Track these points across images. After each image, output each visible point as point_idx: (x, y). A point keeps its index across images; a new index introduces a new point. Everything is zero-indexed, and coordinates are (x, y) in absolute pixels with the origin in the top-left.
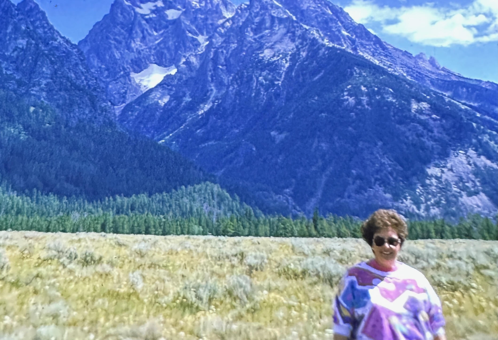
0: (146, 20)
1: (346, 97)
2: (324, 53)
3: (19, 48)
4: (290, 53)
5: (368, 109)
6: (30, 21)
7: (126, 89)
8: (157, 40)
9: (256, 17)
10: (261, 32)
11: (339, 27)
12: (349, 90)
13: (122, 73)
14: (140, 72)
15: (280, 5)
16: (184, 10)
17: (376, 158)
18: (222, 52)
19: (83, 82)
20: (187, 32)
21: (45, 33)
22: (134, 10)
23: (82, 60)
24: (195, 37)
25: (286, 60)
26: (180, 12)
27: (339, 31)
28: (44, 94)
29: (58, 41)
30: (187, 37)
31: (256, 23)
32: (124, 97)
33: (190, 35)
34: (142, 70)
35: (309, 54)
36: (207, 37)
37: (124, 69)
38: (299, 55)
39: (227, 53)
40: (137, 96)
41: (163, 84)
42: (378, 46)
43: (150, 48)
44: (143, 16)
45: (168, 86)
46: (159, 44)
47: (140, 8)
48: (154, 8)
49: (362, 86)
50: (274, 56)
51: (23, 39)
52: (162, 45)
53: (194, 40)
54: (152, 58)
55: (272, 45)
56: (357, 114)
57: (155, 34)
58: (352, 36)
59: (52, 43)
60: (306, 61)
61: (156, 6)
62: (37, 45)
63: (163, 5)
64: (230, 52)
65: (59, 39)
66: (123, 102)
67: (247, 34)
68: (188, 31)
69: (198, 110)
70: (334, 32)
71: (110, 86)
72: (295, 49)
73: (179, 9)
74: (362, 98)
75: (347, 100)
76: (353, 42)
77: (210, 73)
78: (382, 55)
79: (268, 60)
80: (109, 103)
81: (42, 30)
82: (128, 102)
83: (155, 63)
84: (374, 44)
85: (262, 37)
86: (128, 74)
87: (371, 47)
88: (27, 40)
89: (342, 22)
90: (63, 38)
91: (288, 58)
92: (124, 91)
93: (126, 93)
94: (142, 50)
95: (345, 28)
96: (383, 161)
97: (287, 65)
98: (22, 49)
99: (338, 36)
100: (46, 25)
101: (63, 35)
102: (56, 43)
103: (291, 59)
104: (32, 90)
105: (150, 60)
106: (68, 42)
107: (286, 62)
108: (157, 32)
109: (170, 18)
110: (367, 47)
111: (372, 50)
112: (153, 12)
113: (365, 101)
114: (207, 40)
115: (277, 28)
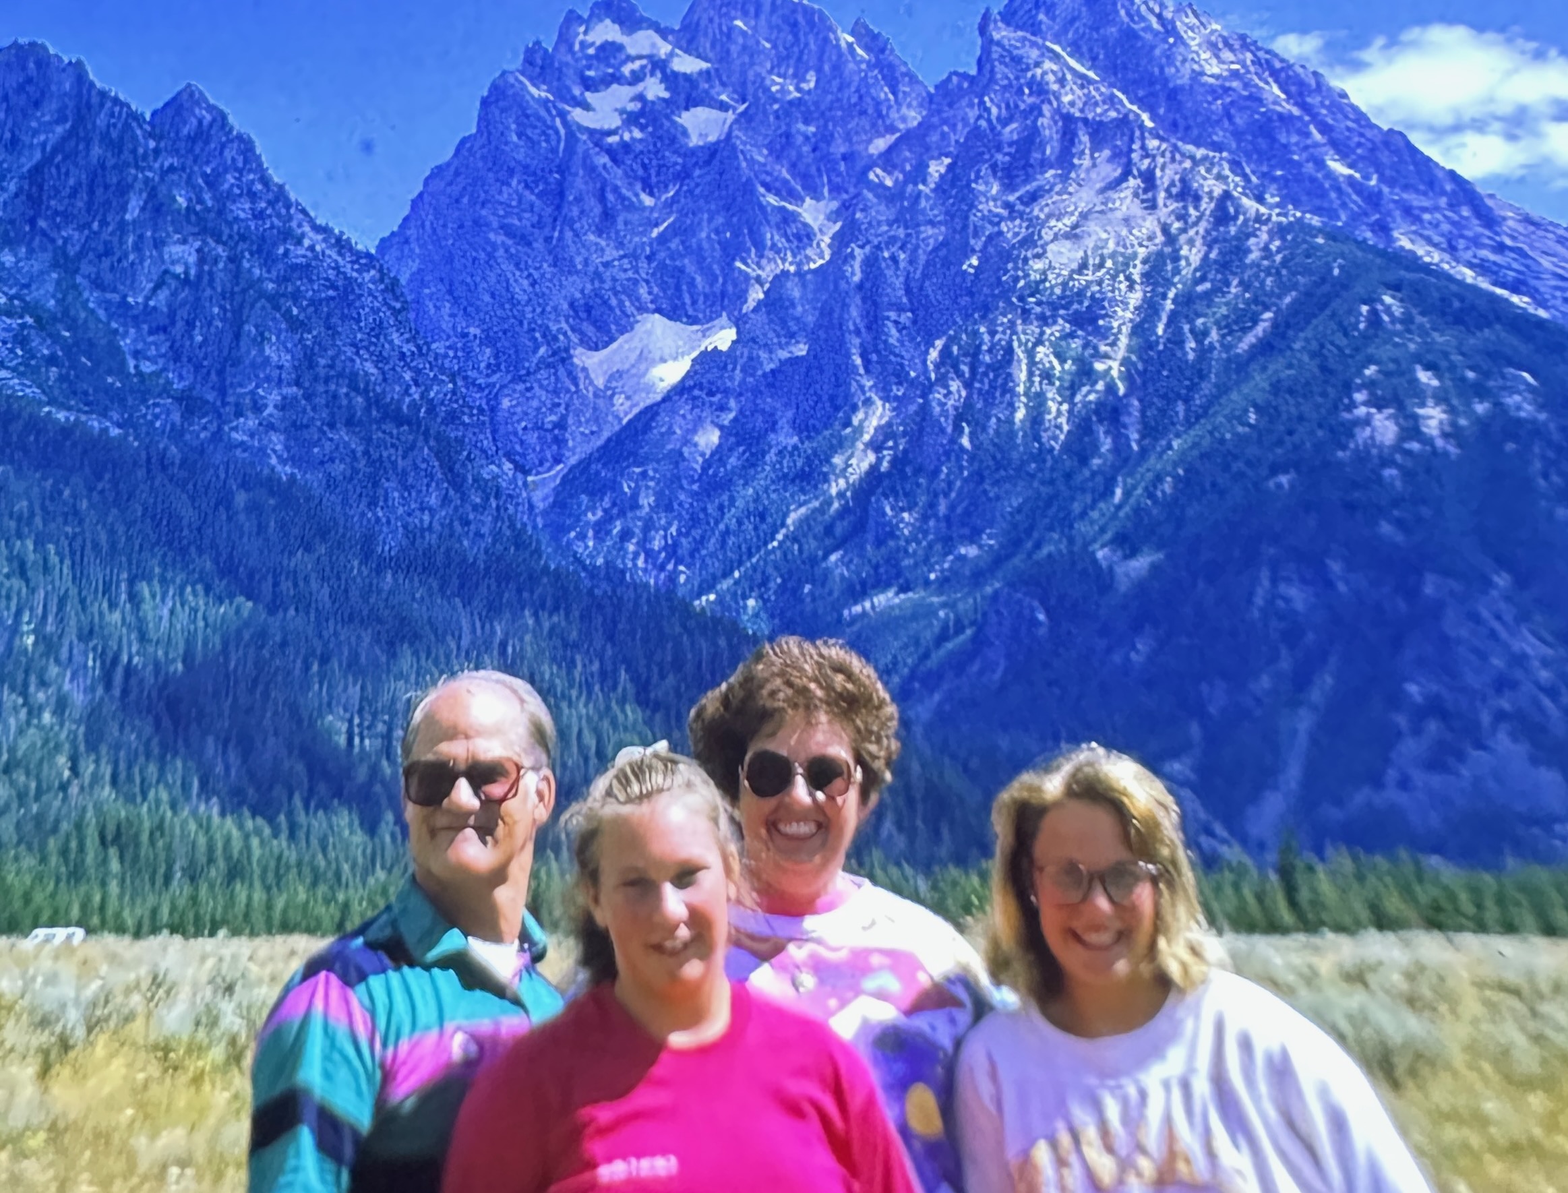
0: (610, 152)
1: (1362, 411)
2: (1266, 248)
3: (177, 277)
4: (1142, 252)
5: (1446, 454)
6: (205, 176)
7: (562, 409)
8: (657, 225)
9: (1005, 122)
10: (1027, 180)
11: (1316, 145)
12: (1370, 385)
13: (542, 351)
14: (606, 345)
15: (1091, 74)
16: (742, 108)
17: (1493, 634)
18: (894, 259)
19: (407, 392)
20: (762, 190)
21: (259, 216)
22: (563, 115)
23: (395, 313)
24: (790, 207)
25: (1128, 278)
26: (730, 116)
27: (1320, 164)
28: (277, 441)
29: (306, 243)
30: (762, 208)
31: (1010, 144)
32: (560, 442)
33: (772, 200)
34: (612, 340)
35: (1213, 255)
36: (834, 205)
37: (549, 338)
38: (1176, 258)
39: (911, 262)
40: (606, 434)
41: (691, 388)
42: (1466, 212)
43: (634, 256)
44: (596, 137)
45: (711, 394)
46: (663, 239)
47: (587, 107)
48: (634, 107)
49: (1418, 367)
50: (1083, 266)
51: (184, 241)
52: (674, 244)
53: (787, 218)
54: (643, 291)
55: (1075, 226)
56: (1407, 474)
57: (648, 201)
58: (1367, 177)
59: (287, 252)
60: (1203, 279)
61: (640, 97)
62: (234, 259)
63: (666, 95)
64: (922, 258)
65: (311, 238)
66: (557, 460)
67: (982, 188)
68: (764, 185)
69: (826, 480)
70: (1299, 165)
71: (506, 403)
72: (1160, 238)
73: (723, 107)
74: (1421, 411)
75: (1367, 421)
76: (1373, 199)
77: (857, 341)
78: (1484, 246)
79: (1064, 285)
80: (508, 466)
81: (247, 206)
82: (573, 460)
83: (658, 310)
84: (1452, 206)
85: (1033, 197)
86: (562, 357)
87: (1438, 216)
88: (198, 244)
89: (1324, 129)
90: (324, 230)
91: (1136, 273)
92: (553, 418)
93: (561, 425)
94: (607, 265)
95: (1338, 152)
96: (1517, 646)
97: (1135, 298)
98: (186, 281)
99: (1313, 180)
100: (258, 187)
101: (320, 221)
102: (299, 254)
103: (1146, 276)
104: (235, 429)
105: (638, 299)
106: (341, 244)
107: (1131, 288)
108: (651, 194)
109: (694, 141)
110: (1427, 217)
111: (1445, 227)
112: (631, 119)
113: (1433, 423)
114: (832, 217)
115: (1087, 162)
